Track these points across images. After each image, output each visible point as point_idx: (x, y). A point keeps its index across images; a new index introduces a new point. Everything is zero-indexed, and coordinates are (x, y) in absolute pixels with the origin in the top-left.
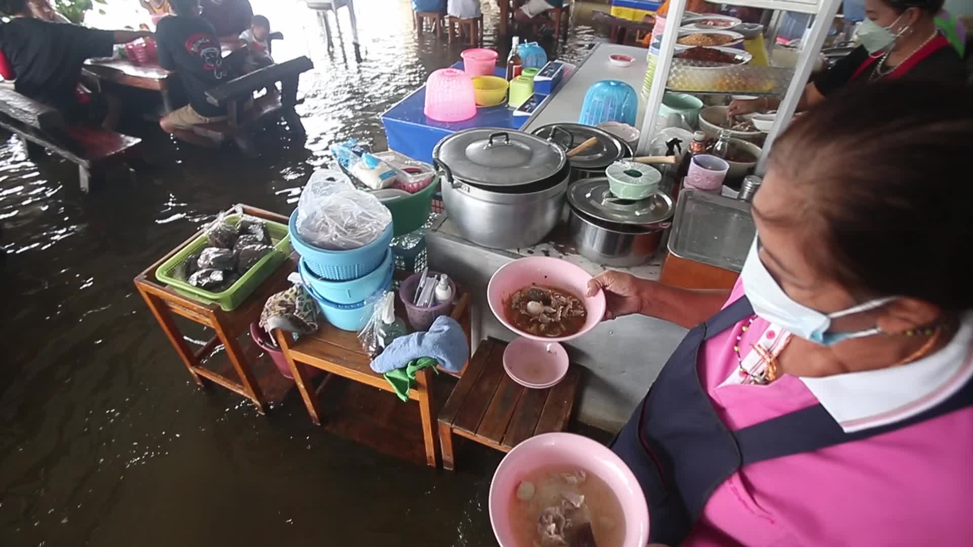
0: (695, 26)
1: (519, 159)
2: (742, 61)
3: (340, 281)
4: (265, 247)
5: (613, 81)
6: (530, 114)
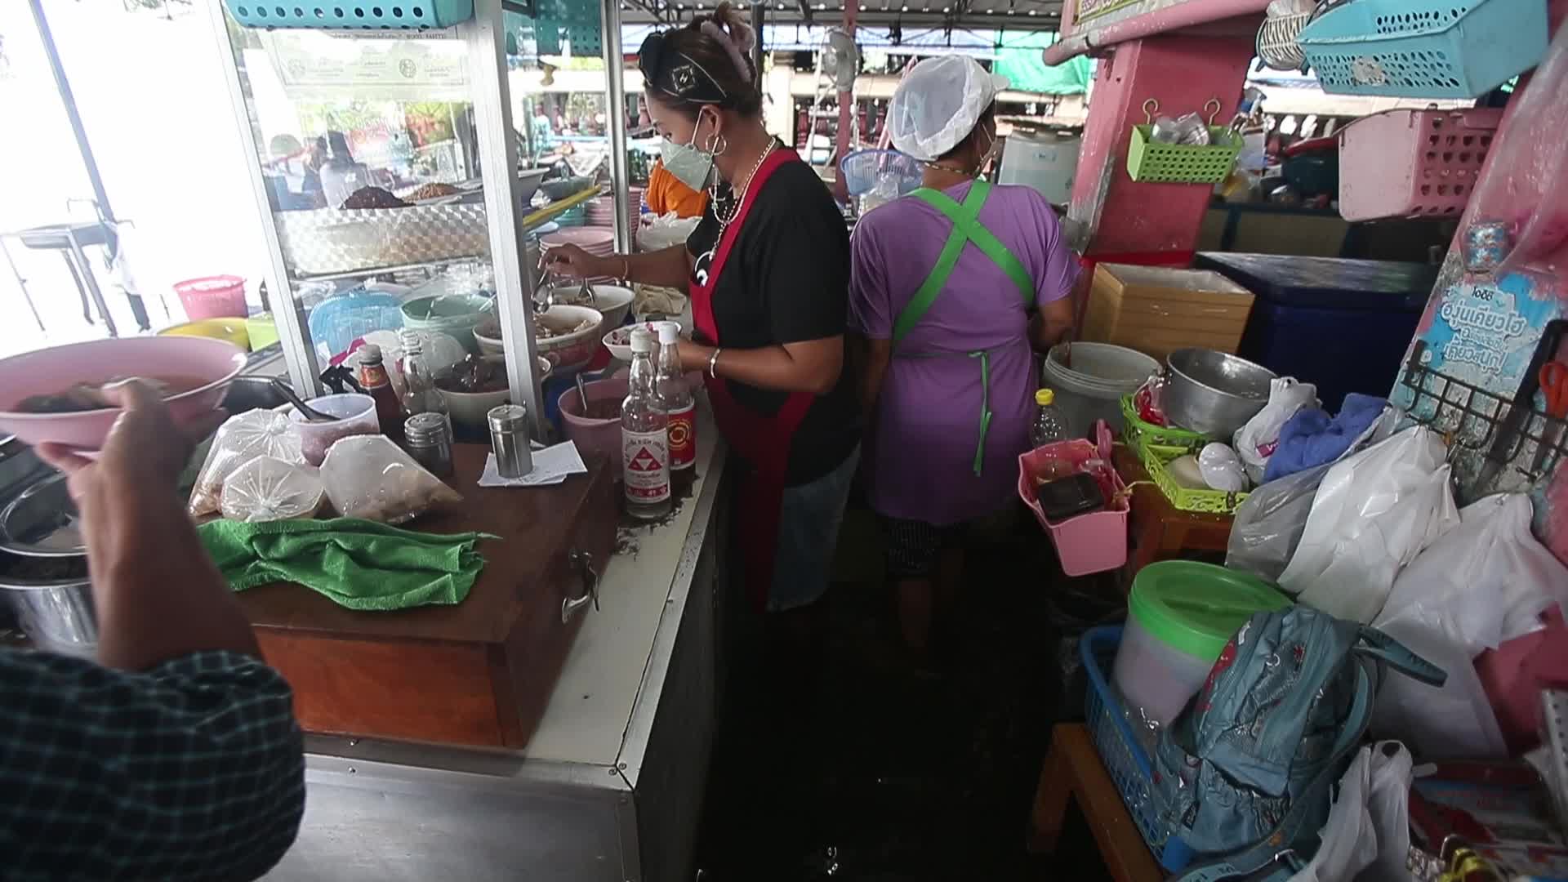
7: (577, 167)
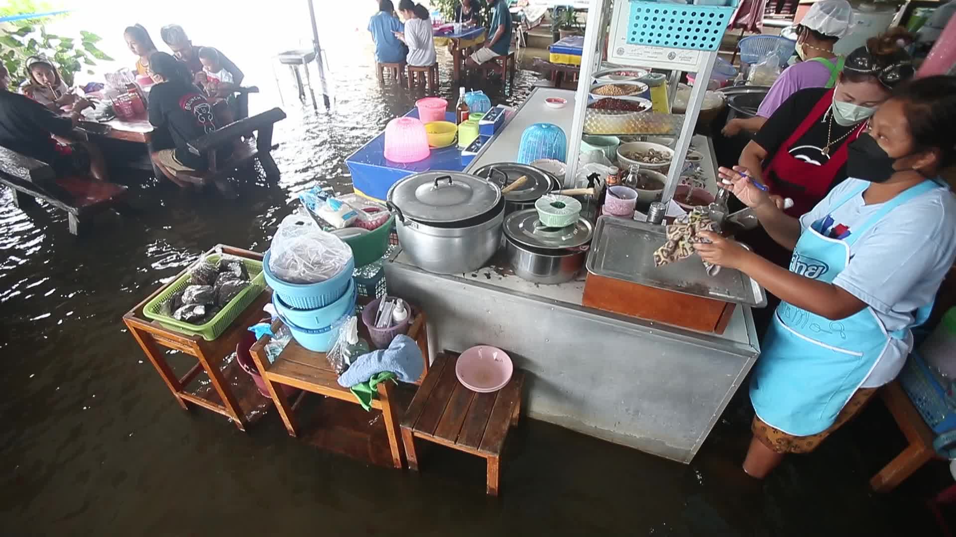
0: (610, 77)
1: (461, 198)
2: (644, 108)
3: (309, 310)
4: (243, 282)
5: (545, 125)
6: (476, 154)
7: (529, 15)
